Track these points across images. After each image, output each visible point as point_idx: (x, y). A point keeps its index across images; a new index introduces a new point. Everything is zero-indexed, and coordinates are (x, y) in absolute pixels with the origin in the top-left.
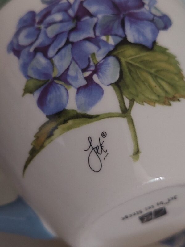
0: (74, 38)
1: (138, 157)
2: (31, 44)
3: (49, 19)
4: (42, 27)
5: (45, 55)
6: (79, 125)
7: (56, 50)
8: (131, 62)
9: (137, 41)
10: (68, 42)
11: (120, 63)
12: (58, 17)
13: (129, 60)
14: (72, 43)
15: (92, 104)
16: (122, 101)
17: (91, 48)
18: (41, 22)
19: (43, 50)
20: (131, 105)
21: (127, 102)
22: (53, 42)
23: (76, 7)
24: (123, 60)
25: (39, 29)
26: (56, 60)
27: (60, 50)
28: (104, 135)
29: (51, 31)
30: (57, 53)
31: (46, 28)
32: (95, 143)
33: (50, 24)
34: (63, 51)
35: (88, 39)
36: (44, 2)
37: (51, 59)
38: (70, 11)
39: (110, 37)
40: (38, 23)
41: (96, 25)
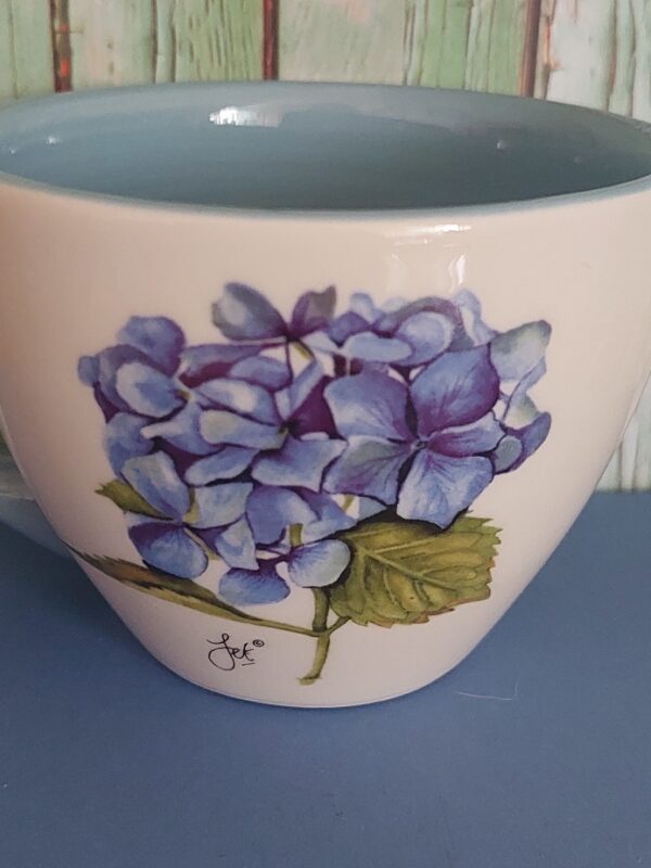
0: (265, 473)
1: (312, 683)
2: (152, 421)
3: (216, 387)
4: (193, 397)
5: (180, 471)
7: (212, 478)
8: (379, 558)
9: (420, 516)
10: (245, 477)
11: (352, 557)
12: (245, 398)
13: (375, 554)
14: (257, 484)
17: (298, 510)
18: (193, 381)
19: (182, 460)
20: (337, 625)
21: (333, 619)
22: (210, 455)
23: (304, 390)
24: (362, 553)
25: (183, 399)
26: (203, 496)
27: (220, 482)
28: (258, 643)
29: (215, 427)
30: (210, 484)
31: (205, 408)
33: (216, 406)
34: (227, 489)
35: (300, 491)
36: (220, 323)
37: (190, 487)
38: (282, 399)
39: (356, 500)
40: (183, 378)
41: (332, 463)
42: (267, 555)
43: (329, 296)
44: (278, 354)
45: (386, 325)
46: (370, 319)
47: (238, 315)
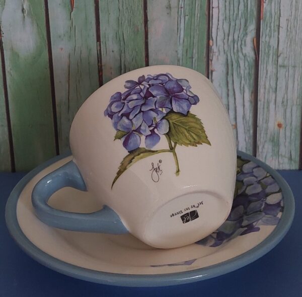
0: (144, 109)
1: (179, 174)
2: (120, 112)
3: (129, 98)
4: (126, 102)
5: (128, 118)
6: (147, 156)
7: (134, 115)
9: (179, 111)
10: (141, 111)
11: (169, 123)
12: (135, 97)
13: (174, 121)
14: (143, 112)
15: (154, 145)
16: (170, 144)
17: (153, 114)
18: (124, 99)
19: (127, 115)
20: (175, 146)
21: (173, 144)
22: (132, 111)
23: (145, 91)
24: (171, 121)
25: (124, 103)
26: (134, 121)
27: (136, 115)
28: (160, 161)
29: (131, 105)
30: (134, 117)
31: (128, 102)
32: (156, 166)
33: (130, 101)
34: (138, 116)
35: (151, 110)
36: (126, 87)
37: (131, 120)
38: (142, 94)
39: (164, 109)
40: (123, 100)
41: (156, 102)
42: (151, 128)
43: (143, 76)
44: (138, 87)
45: (155, 78)
46: (152, 78)
47: (129, 85)
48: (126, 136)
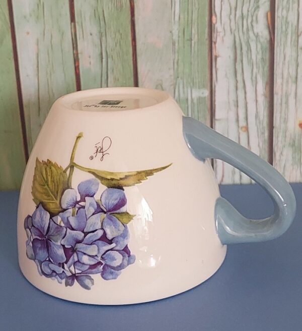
0: (80, 235)
1: (80, 134)
2: (112, 250)
3: (93, 263)
4: (99, 259)
5: (105, 233)
7: (95, 233)
8: (54, 199)
9: (45, 211)
10: (86, 234)
12: (85, 259)
13: (55, 201)
14: (83, 232)
15: (89, 181)
16: (71, 174)
17: (73, 222)
18: (100, 263)
19: (104, 238)
21: (68, 172)
22: (95, 241)
23: (71, 261)
24: (58, 202)
25: (102, 258)
26: (99, 226)
27: (93, 232)
28: (92, 158)
29: (93, 250)
30: (96, 230)
31: (96, 256)
33: (93, 257)
34: (91, 229)
35: (73, 229)
36: (92, 279)
37: (102, 229)
38: (76, 259)
39: (58, 223)
40: (102, 264)
41: (64, 237)
42: (82, 204)
43: (67, 284)
44: (77, 271)
45: (54, 274)
46: (57, 276)
47: (87, 282)
48: (118, 211)
